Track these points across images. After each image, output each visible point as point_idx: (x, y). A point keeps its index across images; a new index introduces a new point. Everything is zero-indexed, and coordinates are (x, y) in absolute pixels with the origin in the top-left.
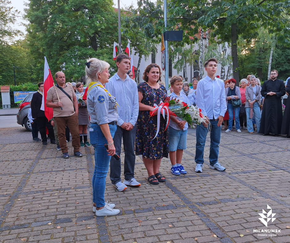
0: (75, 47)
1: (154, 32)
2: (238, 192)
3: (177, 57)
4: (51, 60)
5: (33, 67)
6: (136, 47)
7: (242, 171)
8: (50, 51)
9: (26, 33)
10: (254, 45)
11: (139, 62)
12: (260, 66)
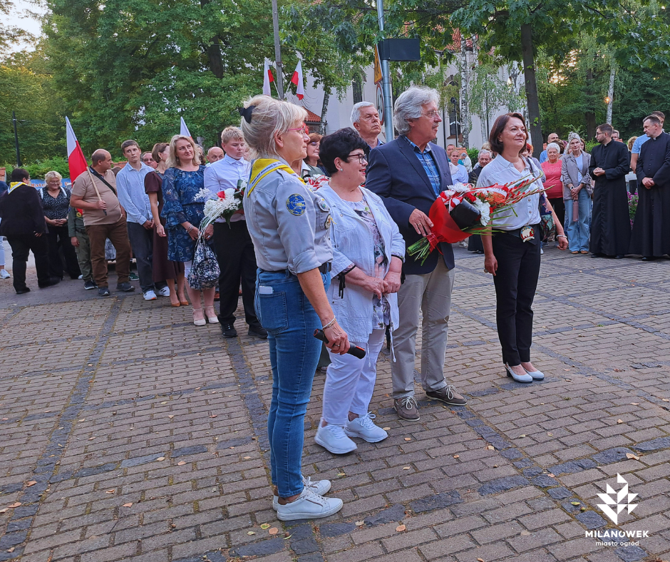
0: (168, 69)
4: (110, 102)
6: (316, 70)
7: (547, 330)
8: (107, 82)
10: (575, 63)
11: (324, 104)
12: (591, 109)
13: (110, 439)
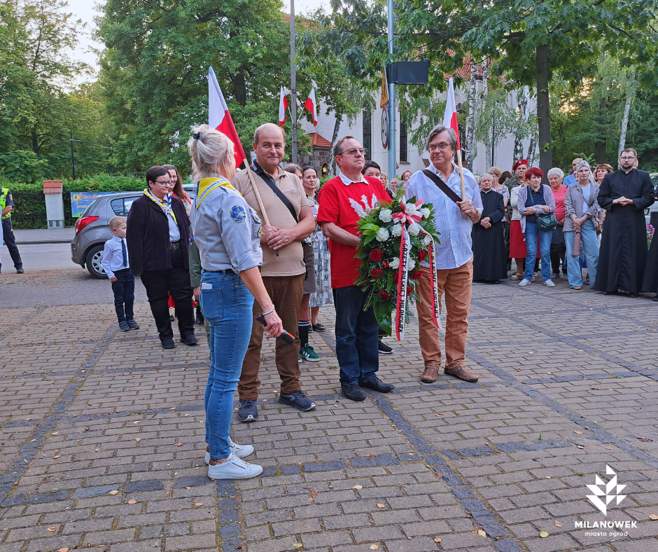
0: (199, 97)
1: (367, 65)
2: (541, 428)
3: (419, 118)
4: (149, 126)
5: (112, 142)
6: (329, 98)
7: (553, 377)
8: (148, 108)
9: (98, 68)
10: (588, 92)
11: (335, 130)
12: (602, 139)
13: (73, 460)
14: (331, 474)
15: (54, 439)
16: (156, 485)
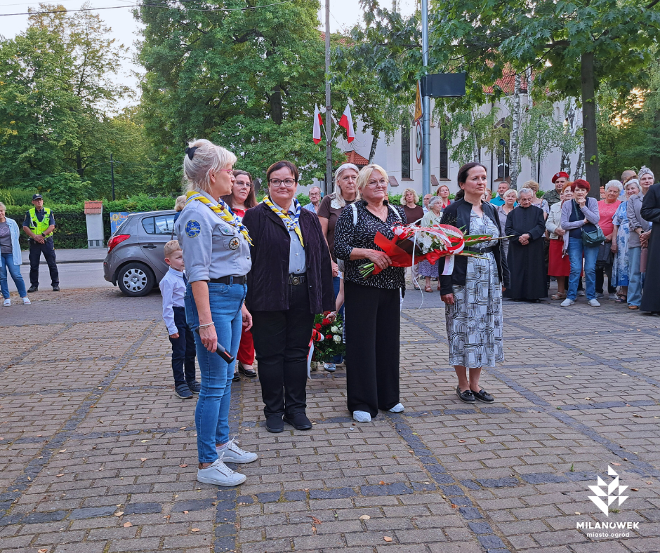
0: (235, 117)
1: (402, 80)
2: (574, 458)
3: (459, 134)
5: (151, 162)
6: (366, 115)
7: (591, 402)
8: (185, 128)
9: (139, 92)
10: (642, 104)
11: (372, 147)
13: (76, 479)
14: (337, 502)
15: (61, 457)
16: (154, 508)
